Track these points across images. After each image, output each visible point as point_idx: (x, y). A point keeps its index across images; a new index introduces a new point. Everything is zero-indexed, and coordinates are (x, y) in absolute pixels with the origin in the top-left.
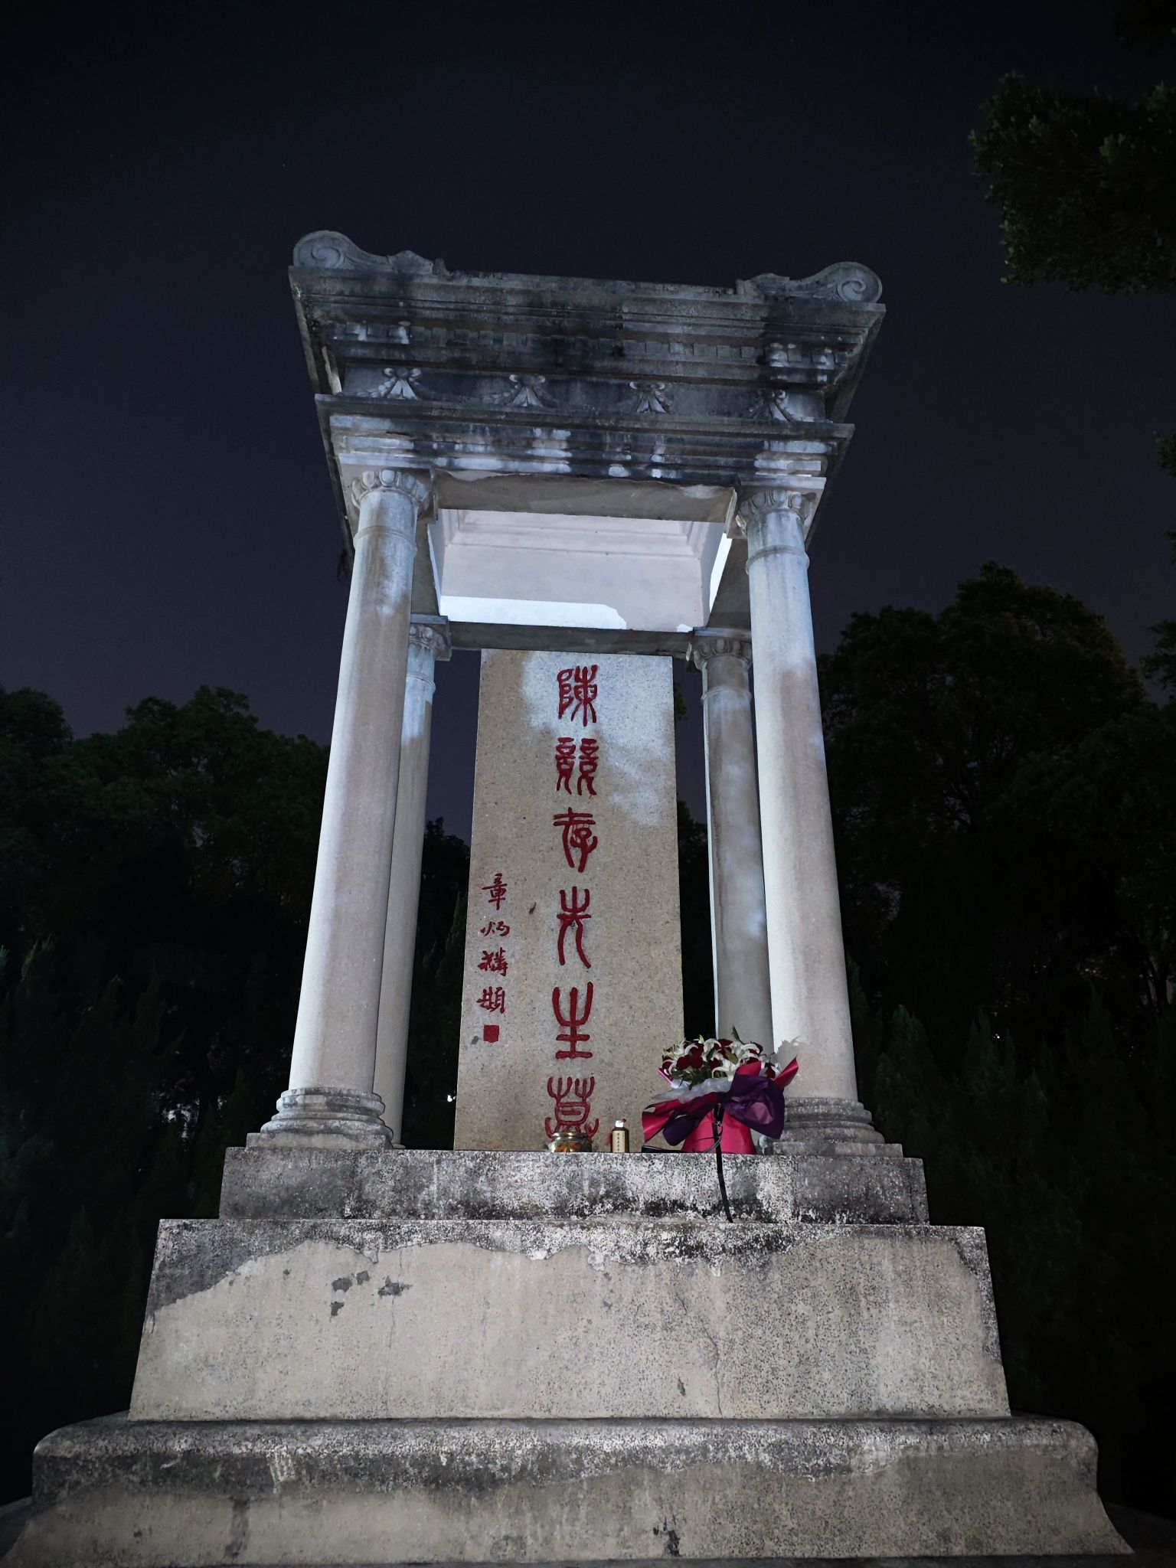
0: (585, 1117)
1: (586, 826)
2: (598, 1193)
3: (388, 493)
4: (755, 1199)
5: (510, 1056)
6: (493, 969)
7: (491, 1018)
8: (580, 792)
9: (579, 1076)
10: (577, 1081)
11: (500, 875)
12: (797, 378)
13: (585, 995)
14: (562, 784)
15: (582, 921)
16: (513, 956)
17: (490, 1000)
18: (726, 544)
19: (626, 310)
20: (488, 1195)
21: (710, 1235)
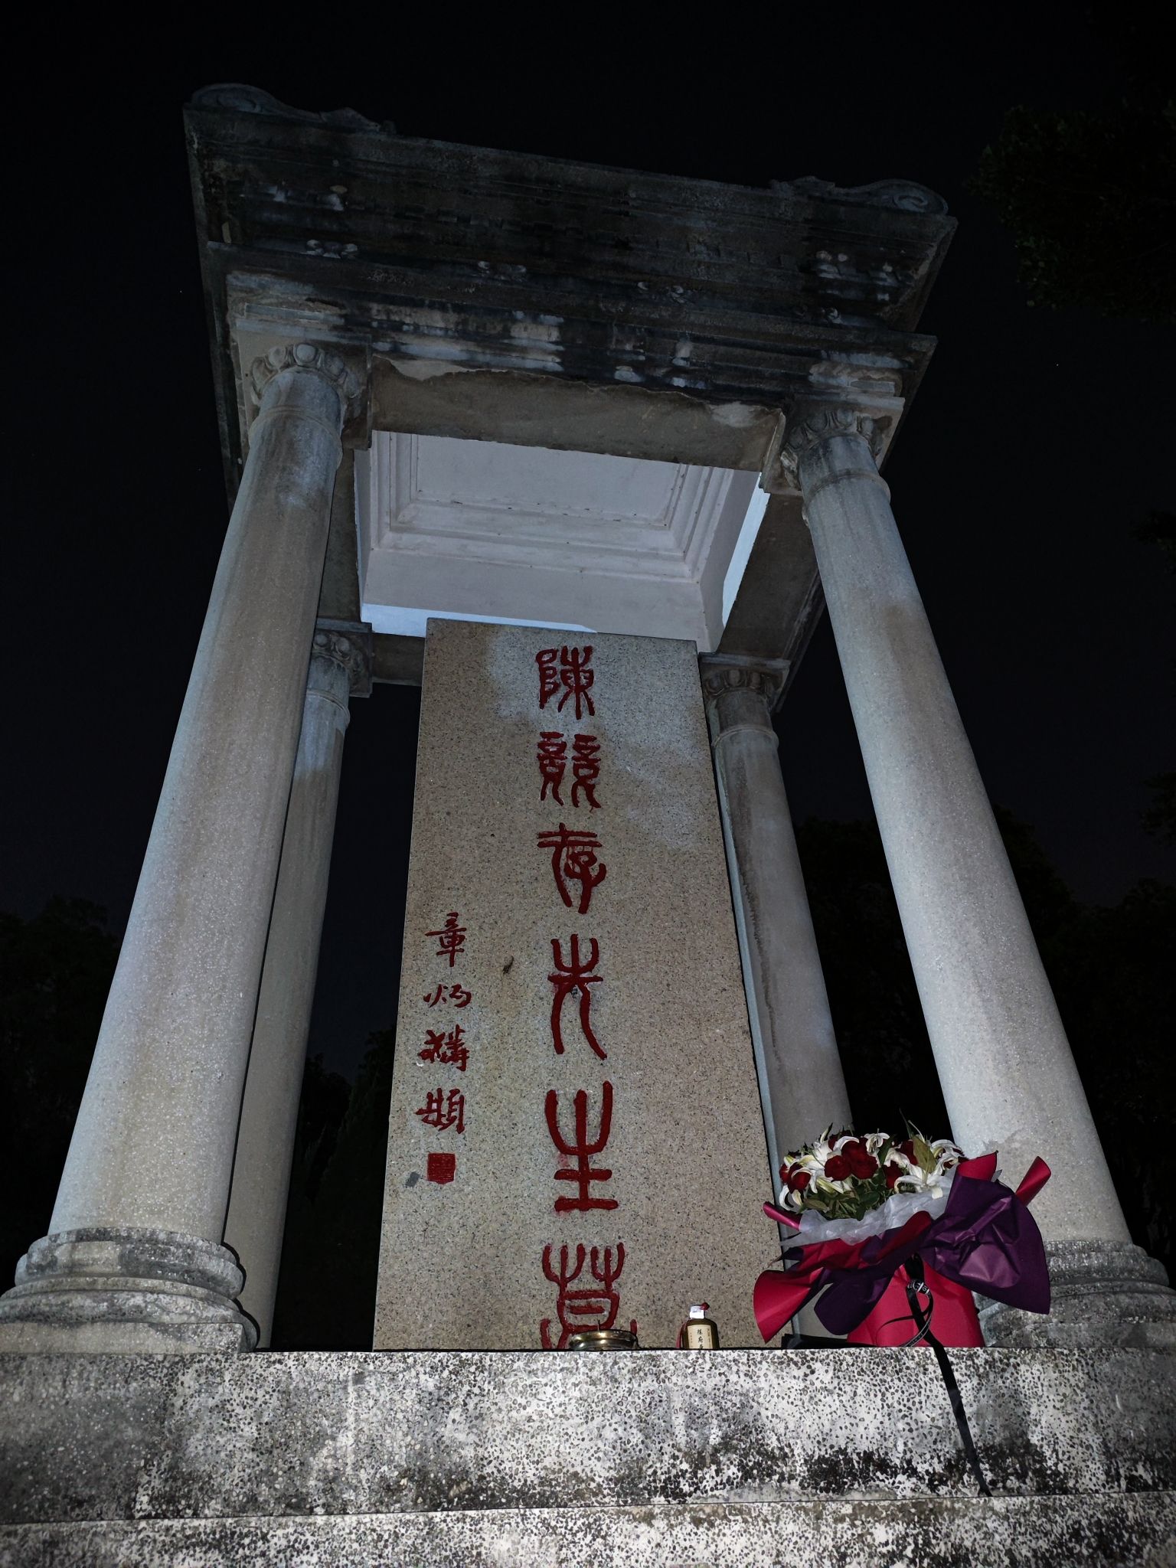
0: (613, 1316)
1: (588, 849)
2: (707, 1439)
3: (304, 375)
4: (1028, 1445)
5: (474, 1207)
6: (444, 1059)
7: (443, 1142)
8: (576, 803)
9: (597, 1242)
10: (595, 1253)
11: (456, 915)
12: (852, 294)
13: (600, 1104)
14: (549, 792)
15: (588, 986)
16: (477, 1038)
17: (438, 1110)
18: (759, 501)
19: (633, 195)
20: (469, 1452)
21: (978, 1528)
